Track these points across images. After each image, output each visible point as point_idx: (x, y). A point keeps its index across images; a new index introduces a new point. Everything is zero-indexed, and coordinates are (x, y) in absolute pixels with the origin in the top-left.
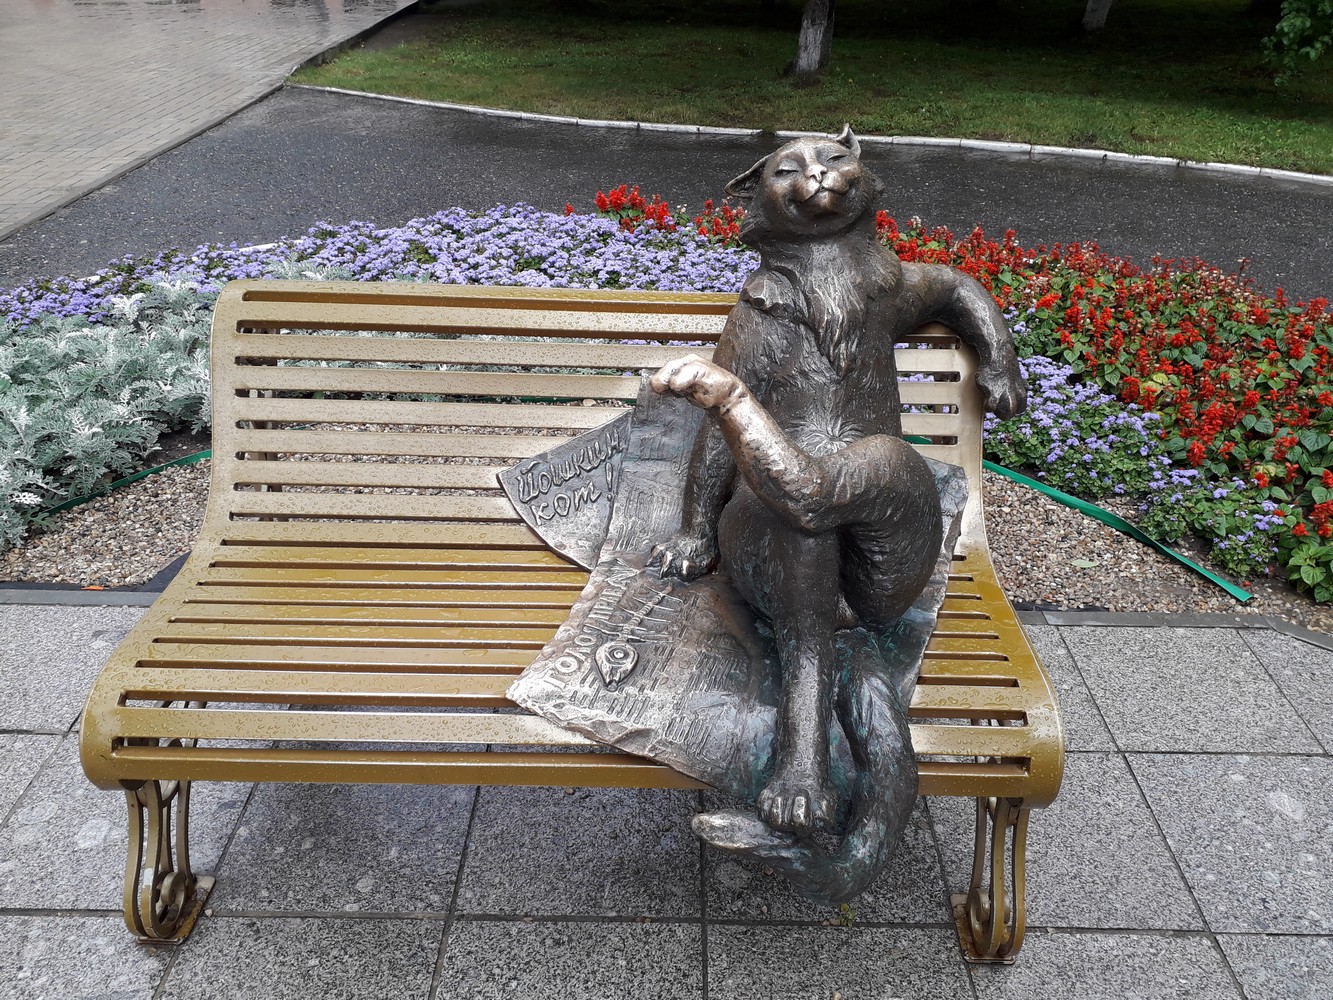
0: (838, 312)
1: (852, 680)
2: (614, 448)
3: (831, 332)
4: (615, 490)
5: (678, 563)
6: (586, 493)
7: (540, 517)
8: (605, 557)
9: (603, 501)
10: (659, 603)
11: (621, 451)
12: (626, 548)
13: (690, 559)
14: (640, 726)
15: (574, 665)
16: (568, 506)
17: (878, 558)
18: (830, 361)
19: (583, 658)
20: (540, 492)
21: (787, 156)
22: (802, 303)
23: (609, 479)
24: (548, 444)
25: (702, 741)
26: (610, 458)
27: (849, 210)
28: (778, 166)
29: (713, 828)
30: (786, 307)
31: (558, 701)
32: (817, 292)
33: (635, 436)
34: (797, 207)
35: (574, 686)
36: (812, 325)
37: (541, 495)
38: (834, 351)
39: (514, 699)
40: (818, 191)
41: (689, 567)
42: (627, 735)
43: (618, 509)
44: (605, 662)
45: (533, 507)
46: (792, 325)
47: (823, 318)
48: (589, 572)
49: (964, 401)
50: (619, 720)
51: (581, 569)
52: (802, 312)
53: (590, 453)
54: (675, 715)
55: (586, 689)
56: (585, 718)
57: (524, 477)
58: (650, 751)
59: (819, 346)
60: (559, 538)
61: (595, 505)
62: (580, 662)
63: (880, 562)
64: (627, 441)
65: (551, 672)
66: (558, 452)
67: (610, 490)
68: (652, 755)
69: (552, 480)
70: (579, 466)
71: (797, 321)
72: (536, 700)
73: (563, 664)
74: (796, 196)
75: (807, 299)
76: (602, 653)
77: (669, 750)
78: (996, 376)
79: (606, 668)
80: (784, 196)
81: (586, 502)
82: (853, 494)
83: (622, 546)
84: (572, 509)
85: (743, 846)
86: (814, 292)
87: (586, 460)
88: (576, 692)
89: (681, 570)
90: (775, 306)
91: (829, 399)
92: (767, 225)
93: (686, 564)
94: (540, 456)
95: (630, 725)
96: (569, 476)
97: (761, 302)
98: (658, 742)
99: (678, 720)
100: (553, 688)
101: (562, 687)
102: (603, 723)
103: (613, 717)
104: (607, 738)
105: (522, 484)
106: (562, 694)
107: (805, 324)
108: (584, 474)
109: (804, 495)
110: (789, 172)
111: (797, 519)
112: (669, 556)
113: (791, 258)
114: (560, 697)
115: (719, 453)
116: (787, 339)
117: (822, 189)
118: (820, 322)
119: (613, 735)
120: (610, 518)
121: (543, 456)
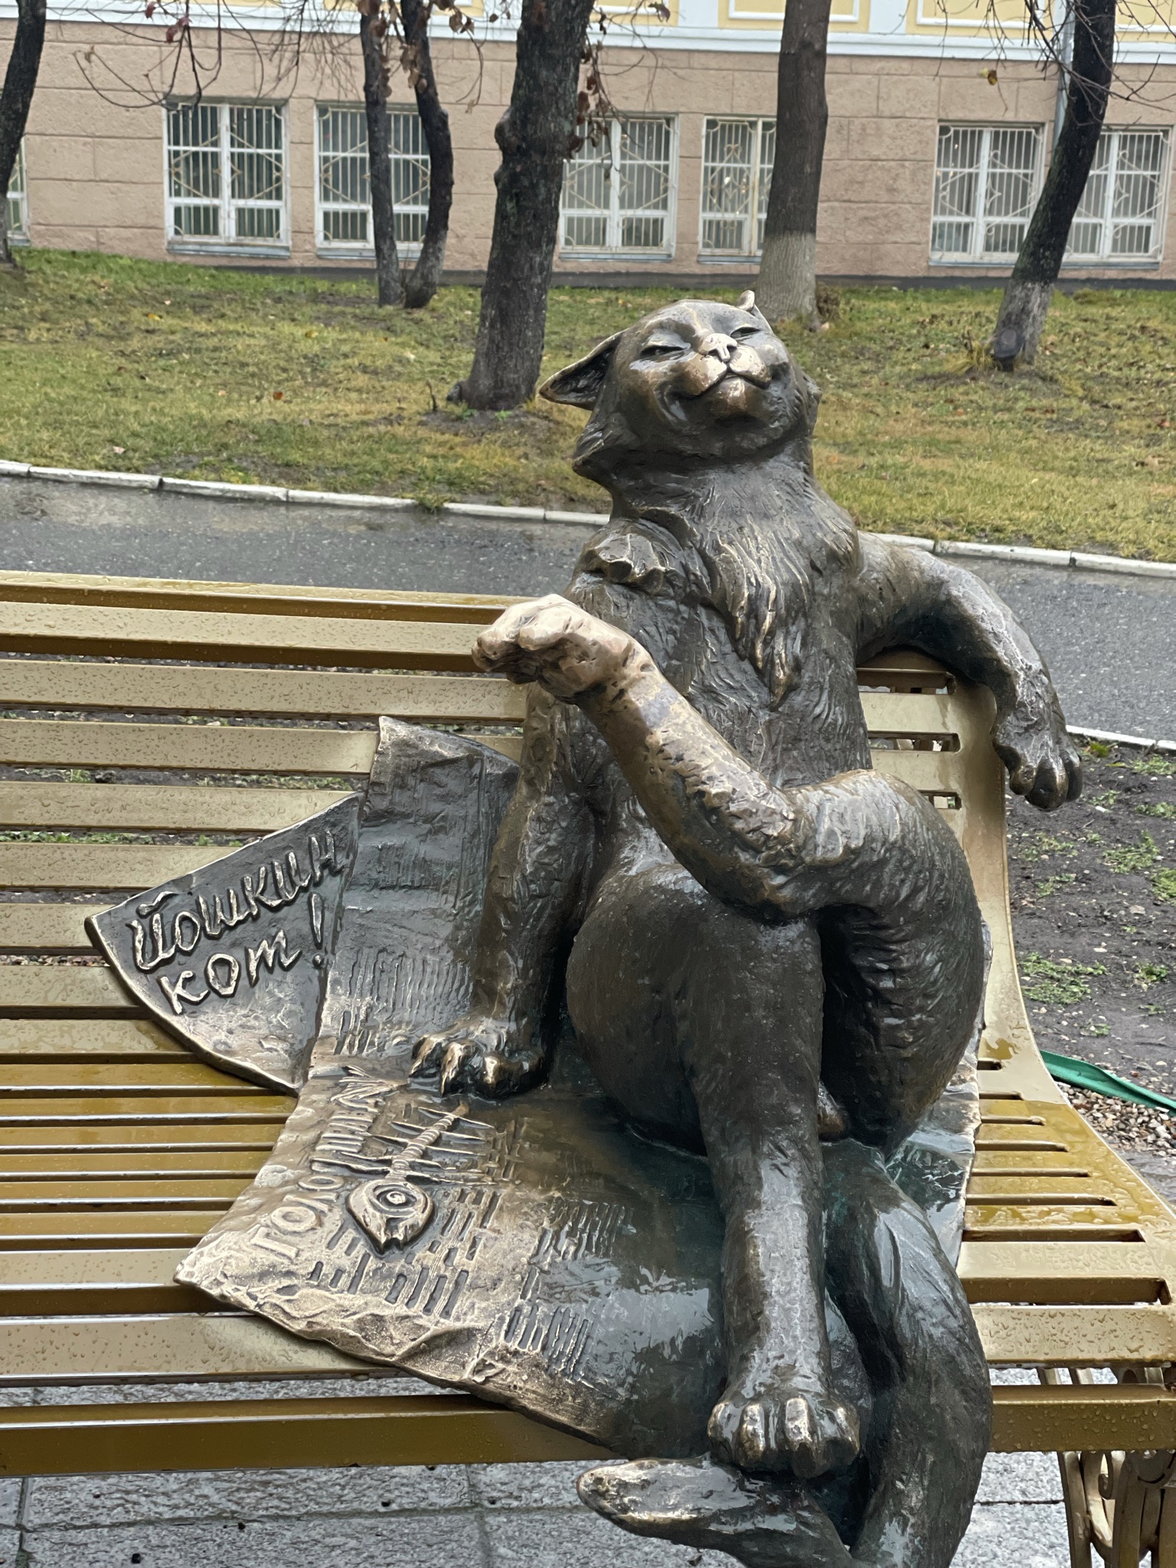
0: (769, 583)
1: (852, 1217)
2: (326, 865)
3: (756, 617)
4: (329, 948)
5: (476, 1062)
6: (271, 952)
7: (180, 998)
8: (319, 1067)
9: (305, 969)
10: (451, 1129)
11: (340, 872)
12: (361, 1048)
13: (498, 1053)
14: (450, 1324)
15: (311, 1219)
16: (235, 975)
17: (887, 983)
18: (756, 669)
19: (324, 1207)
20: (178, 950)
21: (661, 327)
22: (697, 568)
23: (317, 924)
24: (194, 860)
25: (574, 1350)
26: (317, 884)
27: (772, 416)
28: (645, 339)
29: (624, 1486)
30: (669, 578)
31: (286, 1282)
32: (727, 552)
33: (370, 842)
34: (686, 409)
35: (314, 1252)
36: (722, 610)
37: (180, 958)
38: (764, 650)
39: (194, 1280)
40: (722, 378)
41: (499, 1071)
42: (427, 1342)
43: (336, 982)
44: (371, 1210)
45: (164, 981)
46: (683, 608)
47: (740, 594)
48: (293, 1094)
49: (968, 788)
50: (410, 1313)
51: (274, 1090)
52: (698, 583)
53: (279, 874)
54: (519, 1301)
55: (338, 1258)
56: (344, 1311)
57: (146, 921)
58: (477, 1371)
59: (734, 641)
60: (222, 1036)
61: (289, 976)
62: (320, 1215)
63: (890, 990)
64: (351, 850)
65: (263, 1230)
66: (211, 873)
67: (319, 946)
68: (479, 1379)
69: (203, 928)
70: (257, 900)
71: (693, 600)
72: (240, 1280)
73: (285, 1217)
74: (681, 388)
75: (708, 563)
76: (362, 1198)
77: (511, 1368)
78: (1027, 729)
79: (375, 1222)
80: (662, 386)
81: (270, 970)
82: (847, 848)
83: (351, 1046)
84: (244, 982)
85: (686, 1516)
86: (718, 549)
87: (271, 889)
88: (319, 1265)
89: (484, 1076)
90: (651, 576)
91: (759, 737)
92: (628, 438)
93: (491, 1064)
94: (175, 882)
95: (434, 1324)
96: (236, 918)
97: (624, 569)
98: (491, 1354)
99: (527, 1309)
100: (273, 1258)
101: (293, 1255)
102: (378, 1319)
103: (401, 1309)
104: (389, 1349)
105: (139, 936)
106: (293, 1268)
107: (708, 605)
108: (266, 915)
109: (768, 837)
110: (665, 350)
111: (757, 884)
112: (457, 1051)
113: (676, 496)
114: (289, 1274)
115: (551, 850)
116: (674, 633)
117: (730, 374)
118: (736, 599)
119: (400, 1345)
120: (322, 1000)
121: (182, 882)
